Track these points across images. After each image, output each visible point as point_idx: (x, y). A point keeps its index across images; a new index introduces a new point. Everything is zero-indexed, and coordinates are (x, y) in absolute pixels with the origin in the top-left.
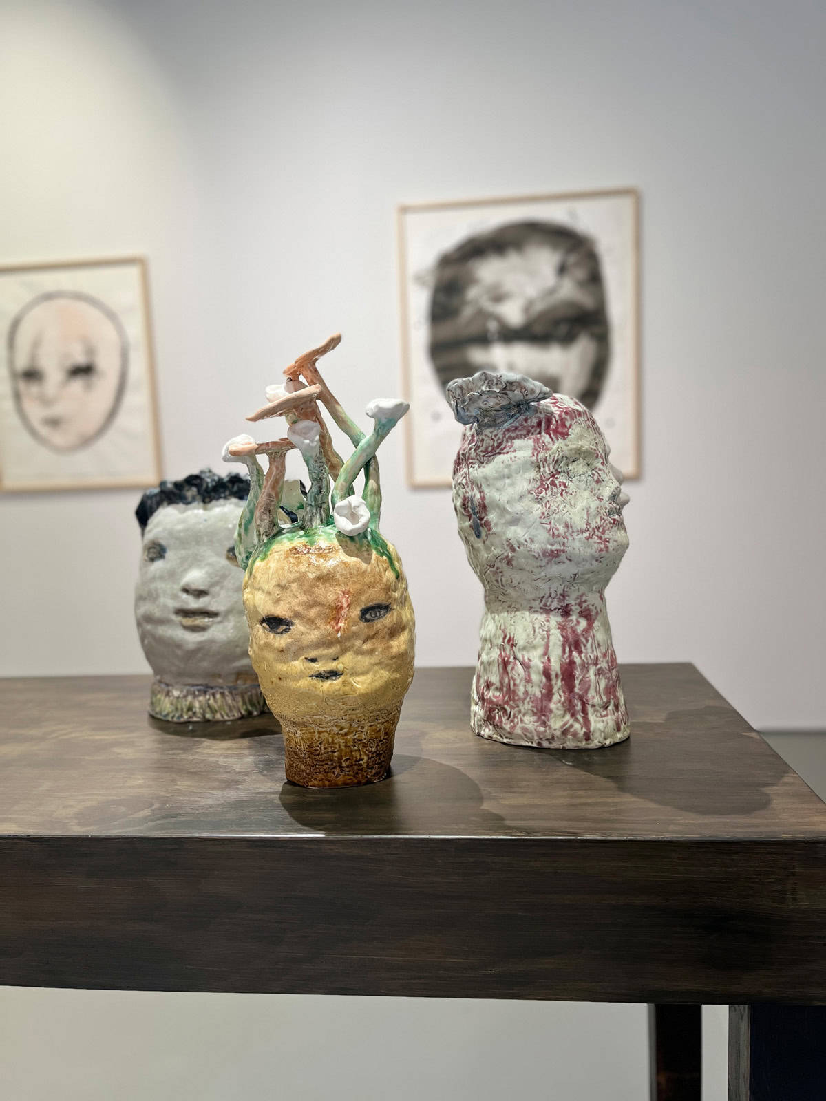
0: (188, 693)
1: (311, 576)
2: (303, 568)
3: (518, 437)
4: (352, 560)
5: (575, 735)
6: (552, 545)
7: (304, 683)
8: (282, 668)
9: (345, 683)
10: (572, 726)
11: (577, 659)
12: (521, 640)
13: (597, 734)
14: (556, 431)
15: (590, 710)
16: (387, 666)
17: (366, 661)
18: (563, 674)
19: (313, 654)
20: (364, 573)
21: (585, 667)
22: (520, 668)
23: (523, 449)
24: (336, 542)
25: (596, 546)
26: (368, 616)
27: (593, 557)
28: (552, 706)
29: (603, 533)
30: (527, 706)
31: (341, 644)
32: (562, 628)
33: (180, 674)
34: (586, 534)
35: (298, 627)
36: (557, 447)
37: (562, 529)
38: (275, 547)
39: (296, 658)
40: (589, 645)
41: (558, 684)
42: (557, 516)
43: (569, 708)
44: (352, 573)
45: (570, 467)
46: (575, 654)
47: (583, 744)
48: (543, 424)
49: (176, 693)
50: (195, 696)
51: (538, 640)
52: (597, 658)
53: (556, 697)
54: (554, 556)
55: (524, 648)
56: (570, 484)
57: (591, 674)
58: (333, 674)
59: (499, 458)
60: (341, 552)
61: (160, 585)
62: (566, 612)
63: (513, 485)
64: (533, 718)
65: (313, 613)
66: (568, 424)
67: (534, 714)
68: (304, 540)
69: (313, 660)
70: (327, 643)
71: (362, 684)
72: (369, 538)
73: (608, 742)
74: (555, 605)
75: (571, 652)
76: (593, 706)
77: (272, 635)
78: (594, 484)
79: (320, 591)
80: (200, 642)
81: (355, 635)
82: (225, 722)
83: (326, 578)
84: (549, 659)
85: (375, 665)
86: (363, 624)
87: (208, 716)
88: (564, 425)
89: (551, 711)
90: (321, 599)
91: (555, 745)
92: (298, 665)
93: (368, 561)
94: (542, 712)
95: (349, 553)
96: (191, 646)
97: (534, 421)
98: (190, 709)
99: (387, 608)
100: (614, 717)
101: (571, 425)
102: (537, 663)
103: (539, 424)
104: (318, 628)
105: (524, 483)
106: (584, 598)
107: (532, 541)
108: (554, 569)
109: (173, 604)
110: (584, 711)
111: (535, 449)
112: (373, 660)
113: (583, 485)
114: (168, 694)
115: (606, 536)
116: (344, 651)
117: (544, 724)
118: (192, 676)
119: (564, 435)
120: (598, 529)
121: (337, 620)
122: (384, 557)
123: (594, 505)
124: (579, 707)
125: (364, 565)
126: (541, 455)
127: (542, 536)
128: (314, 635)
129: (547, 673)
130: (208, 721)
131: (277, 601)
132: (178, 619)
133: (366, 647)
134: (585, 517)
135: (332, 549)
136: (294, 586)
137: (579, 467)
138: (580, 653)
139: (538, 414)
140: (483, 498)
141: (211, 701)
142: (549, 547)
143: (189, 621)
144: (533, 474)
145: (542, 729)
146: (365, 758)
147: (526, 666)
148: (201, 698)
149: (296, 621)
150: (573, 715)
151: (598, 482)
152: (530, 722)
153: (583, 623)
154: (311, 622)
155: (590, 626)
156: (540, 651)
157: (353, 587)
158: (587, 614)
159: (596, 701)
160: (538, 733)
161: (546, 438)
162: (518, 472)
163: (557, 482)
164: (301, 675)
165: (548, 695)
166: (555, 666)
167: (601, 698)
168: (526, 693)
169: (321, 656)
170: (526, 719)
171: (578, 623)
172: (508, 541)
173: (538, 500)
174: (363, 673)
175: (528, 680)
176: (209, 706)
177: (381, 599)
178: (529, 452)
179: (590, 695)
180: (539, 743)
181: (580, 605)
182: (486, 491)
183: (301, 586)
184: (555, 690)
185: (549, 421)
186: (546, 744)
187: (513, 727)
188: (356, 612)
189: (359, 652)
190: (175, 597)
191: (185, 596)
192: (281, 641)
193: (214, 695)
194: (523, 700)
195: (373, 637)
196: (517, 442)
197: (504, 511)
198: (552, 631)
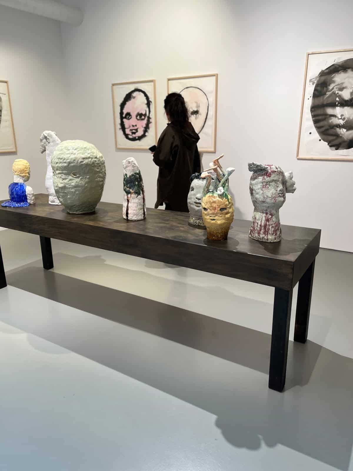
0: (196, 219)
1: (212, 201)
2: (211, 200)
3: (260, 176)
4: (220, 199)
5: (265, 239)
6: (264, 199)
7: (209, 220)
8: (206, 217)
9: (216, 221)
10: (264, 237)
11: (267, 223)
12: (257, 218)
13: (269, 239)
14: (268, 176)
15: (269, 234)
16: (224, 220)
17: (221, 218)
18: (264, 226)
19: (211, 215)
20: (221, 202)
21: (269, 225)
22: (256, 223)
23: (260, 179)
24: (217, 196)
25: (273, 201)
26: (221, 210)
27: (272, 203)
28: (261, 232)
29: (276, 198)
30: (256, 232)
31: (216, 214)
32: (265, 217)
33: (195, 215)
34: (271, 198)
35: (209, 210)
36: (267, 179)
37: (266, 197)
38: (207, 195)
39: (208, 216)
40: (271, 221)
41: (263, 228)
42: (265, 194)
43: (264, 233)
44: (219, 202)
45: (270, 184)
46: (267, 222)
47: (266, 241)
48: (266, 174)
49: (194, 219)
50: (197, 220)
51: (260, 219)
52: (272, 224)
53: (262, 231)
54: (264, 202)
55: (257, 220)
56: (269, 187)
57: (270, 227)
58: (214, 220)
59: (256, 180)
60: (218, 198)
61: (192, 196)
62: (267, 214)
63: (258, 186)
64: (257, 234)
65: (211, 208)
66: (271, 174)
67: (258, 233)
68: (212, 194)
69: (211, 217)
70: (213, 214)
71: (219, 222)
72: (224, 195)
73: (272, 241)
74: (265, 212)
75: (266, 222)
76: (270, 234)
77: (204, 211)
78: (276, 187)
79: (213, 204)
80: (198, 209)
81: (219, 213)
82: (202, 226)
83: (214, 202)
84: (262, 223)
85: (222, 219)
86: (220, 211)
87: (199, 224)
88: (270, 174)
89: (261, 233)
90: (213, 206)
91: (261, 240)
92: (208, 217)
93: (223, 200)
94: (259, 233)
95: (219, 198)
96: (196, 210)
97: (264, 173)
98: (196, 222)
99: (226, 209)
100: (274, 237)
101: (272, 175)
102: (259, 223)
103: (265, 174)
104: (212, 211)
105: (259, 186)
106: (271, 211)
107: (260, 198)
108: (264, 205)
109: (194, 201)
110: (267, 234)
111: (263, 179)
112: (222, 218)
113: (273, 187)
114: (192, 219)
115: (276, 199)
116: (216, 216)
117: (259, 236)
118: (197, 216)
119: (270, 177)
120: (274, 197)
121: (215, 210)
122: (227, 199)
123: (275, 192)
124: (266, 233)
125: (222, 200)
126: (264, 181)
127: (262, 198)
128: (211, 212)
129: (261, 225)
130: (199, 225)
131: (206, 205)
132: (195, 204)
133: (221, 215)
134: (271, 194)
135: (216, 197)
136: (209, 203)
137: (273, 184)
138: (268, 222)
139: (265, 172)
140: (252, 188)
141: (200, 221)
142: (263, 200)
143: (196, 205)
144: (261, 184)
145: (259, 237)
146: (220, 236)
147: (257, 223)
148: (198, 221)
149: (208, 209)
150: (265, 235)
151: (277, 187)
152: (256, 235)
153: (270, 216)
154: (211, 210)
155: (272, 217)
156: (260, 221)
157: (219, 204)
158: (272, 215)
159: (271, 233)
160: (258, 237)
161: (266, 177)
162: (259, 183)
163: (266, 187)
164: (208, 219)
165: (261, 230)
166: (263, 224)
167: (272, 232)
168: (257, 229)
169: (212, 216)
170: (256, 234)
171: (269, 216)
172: (256, 197)
173: (262, 190)
174: (220, 220)
175: (257, 226)
176: (199, 222)
177: (225, 207)
178: (261, 179)
179: (269, 231)
180: (258, 239)
181: (270, 212)
182: (253, 187)
183: (210, 203)
184: (262, 229)
185: (267, 173)
186: (259, 240)
187: (254, 235)
188: (219, 209)
189: (219, 216)
190: (194, 199)
191: (196, 199)
192: (206, 212)
193: (201, 220)
194: (256, 230)
195: (222, 214)
196: (260, 177)
197: (255, 191)
198: (263, 217)
